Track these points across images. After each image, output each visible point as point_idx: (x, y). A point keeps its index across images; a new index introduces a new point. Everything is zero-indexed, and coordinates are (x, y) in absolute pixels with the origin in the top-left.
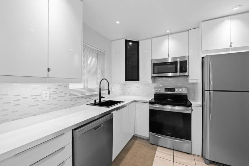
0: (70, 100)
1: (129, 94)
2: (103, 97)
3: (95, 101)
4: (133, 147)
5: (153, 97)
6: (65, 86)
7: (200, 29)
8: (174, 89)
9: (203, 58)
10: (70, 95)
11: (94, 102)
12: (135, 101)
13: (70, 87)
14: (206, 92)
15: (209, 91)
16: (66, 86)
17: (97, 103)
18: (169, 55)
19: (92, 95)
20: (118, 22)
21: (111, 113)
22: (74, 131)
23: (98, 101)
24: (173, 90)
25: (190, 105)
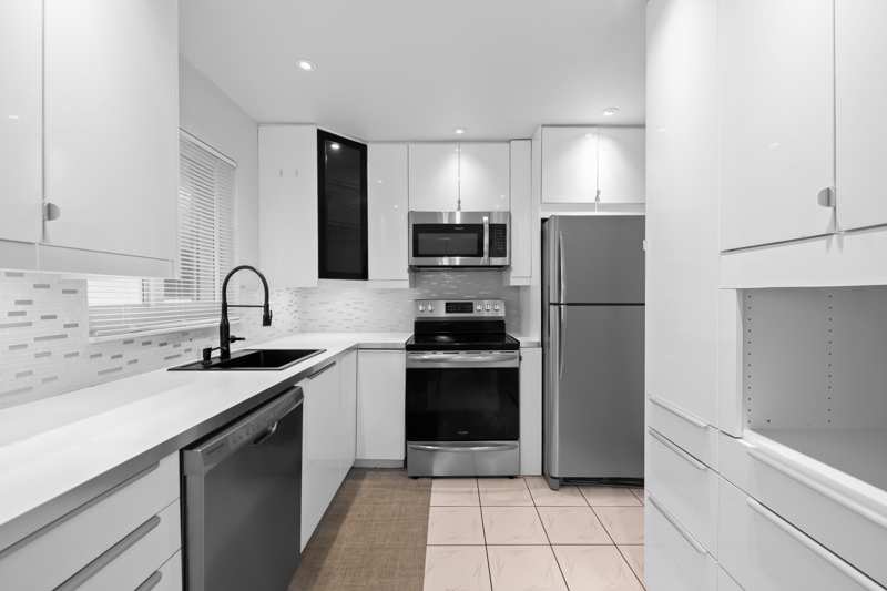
0: (94, 352)
1: (323, 329)
2: (237, 336)
3: (207, 352)
4: (357, 500)
5: (413, 333)
6: (64, 292)
7: (536, 144)
8: (472, 304)
9: (543, 221)
10: (92, 333)
11: (202, 359)
12: (357, 348)
13: (89, 295)
14: (552, 307)
15: (559, 304)
16: (74, 292)
17: (214, 362)
18: (459, 202)
19: (185, 333)
20: (306, 66)
21: (294, 387)
22: (187, 453)
23: (216, 354)
24: (468, 307)
25: (516, 346)
